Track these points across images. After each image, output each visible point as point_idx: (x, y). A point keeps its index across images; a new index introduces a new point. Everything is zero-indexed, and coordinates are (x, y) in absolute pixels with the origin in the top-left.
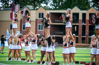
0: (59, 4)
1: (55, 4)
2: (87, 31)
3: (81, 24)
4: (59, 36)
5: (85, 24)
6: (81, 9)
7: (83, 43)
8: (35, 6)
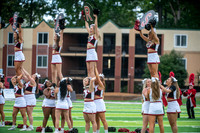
0: (77, 16)
1: (70, 16)
2: (132, 68)
3: (119, 55)
4: (77, 78)
5: (127, 56)
6: (120, 26)
7: (123, 91)
8: (32, 20)
